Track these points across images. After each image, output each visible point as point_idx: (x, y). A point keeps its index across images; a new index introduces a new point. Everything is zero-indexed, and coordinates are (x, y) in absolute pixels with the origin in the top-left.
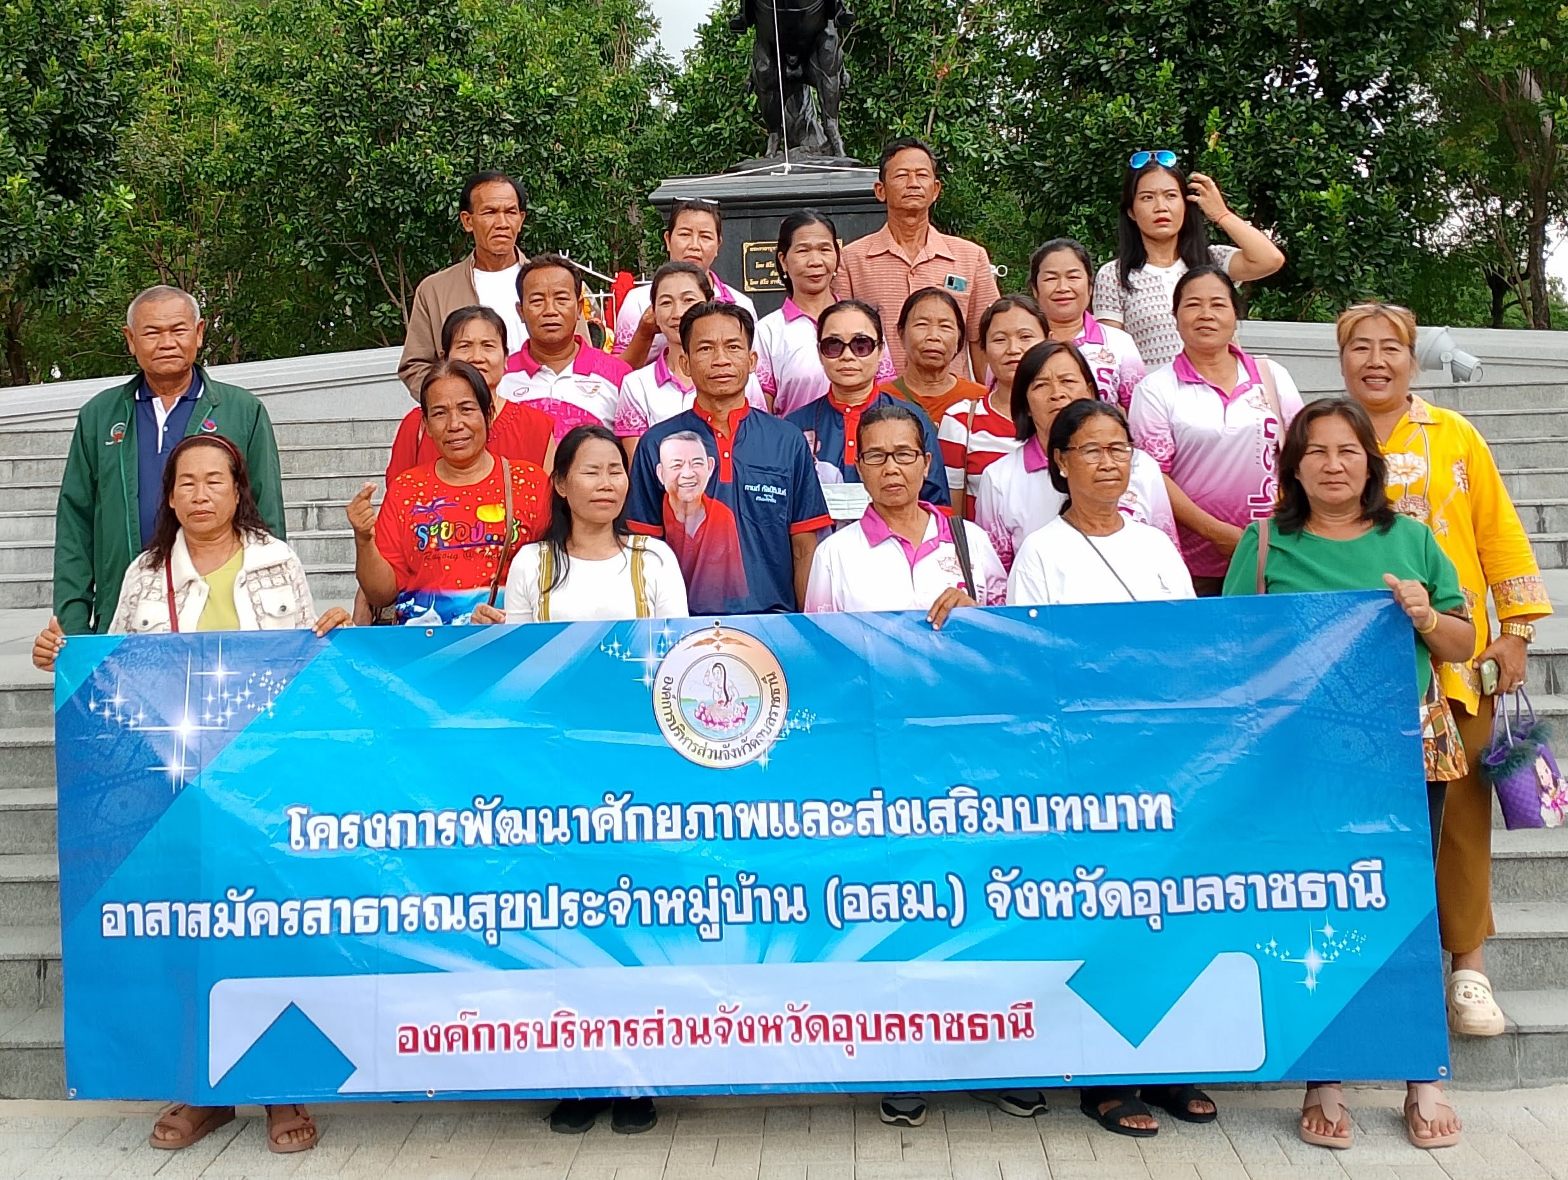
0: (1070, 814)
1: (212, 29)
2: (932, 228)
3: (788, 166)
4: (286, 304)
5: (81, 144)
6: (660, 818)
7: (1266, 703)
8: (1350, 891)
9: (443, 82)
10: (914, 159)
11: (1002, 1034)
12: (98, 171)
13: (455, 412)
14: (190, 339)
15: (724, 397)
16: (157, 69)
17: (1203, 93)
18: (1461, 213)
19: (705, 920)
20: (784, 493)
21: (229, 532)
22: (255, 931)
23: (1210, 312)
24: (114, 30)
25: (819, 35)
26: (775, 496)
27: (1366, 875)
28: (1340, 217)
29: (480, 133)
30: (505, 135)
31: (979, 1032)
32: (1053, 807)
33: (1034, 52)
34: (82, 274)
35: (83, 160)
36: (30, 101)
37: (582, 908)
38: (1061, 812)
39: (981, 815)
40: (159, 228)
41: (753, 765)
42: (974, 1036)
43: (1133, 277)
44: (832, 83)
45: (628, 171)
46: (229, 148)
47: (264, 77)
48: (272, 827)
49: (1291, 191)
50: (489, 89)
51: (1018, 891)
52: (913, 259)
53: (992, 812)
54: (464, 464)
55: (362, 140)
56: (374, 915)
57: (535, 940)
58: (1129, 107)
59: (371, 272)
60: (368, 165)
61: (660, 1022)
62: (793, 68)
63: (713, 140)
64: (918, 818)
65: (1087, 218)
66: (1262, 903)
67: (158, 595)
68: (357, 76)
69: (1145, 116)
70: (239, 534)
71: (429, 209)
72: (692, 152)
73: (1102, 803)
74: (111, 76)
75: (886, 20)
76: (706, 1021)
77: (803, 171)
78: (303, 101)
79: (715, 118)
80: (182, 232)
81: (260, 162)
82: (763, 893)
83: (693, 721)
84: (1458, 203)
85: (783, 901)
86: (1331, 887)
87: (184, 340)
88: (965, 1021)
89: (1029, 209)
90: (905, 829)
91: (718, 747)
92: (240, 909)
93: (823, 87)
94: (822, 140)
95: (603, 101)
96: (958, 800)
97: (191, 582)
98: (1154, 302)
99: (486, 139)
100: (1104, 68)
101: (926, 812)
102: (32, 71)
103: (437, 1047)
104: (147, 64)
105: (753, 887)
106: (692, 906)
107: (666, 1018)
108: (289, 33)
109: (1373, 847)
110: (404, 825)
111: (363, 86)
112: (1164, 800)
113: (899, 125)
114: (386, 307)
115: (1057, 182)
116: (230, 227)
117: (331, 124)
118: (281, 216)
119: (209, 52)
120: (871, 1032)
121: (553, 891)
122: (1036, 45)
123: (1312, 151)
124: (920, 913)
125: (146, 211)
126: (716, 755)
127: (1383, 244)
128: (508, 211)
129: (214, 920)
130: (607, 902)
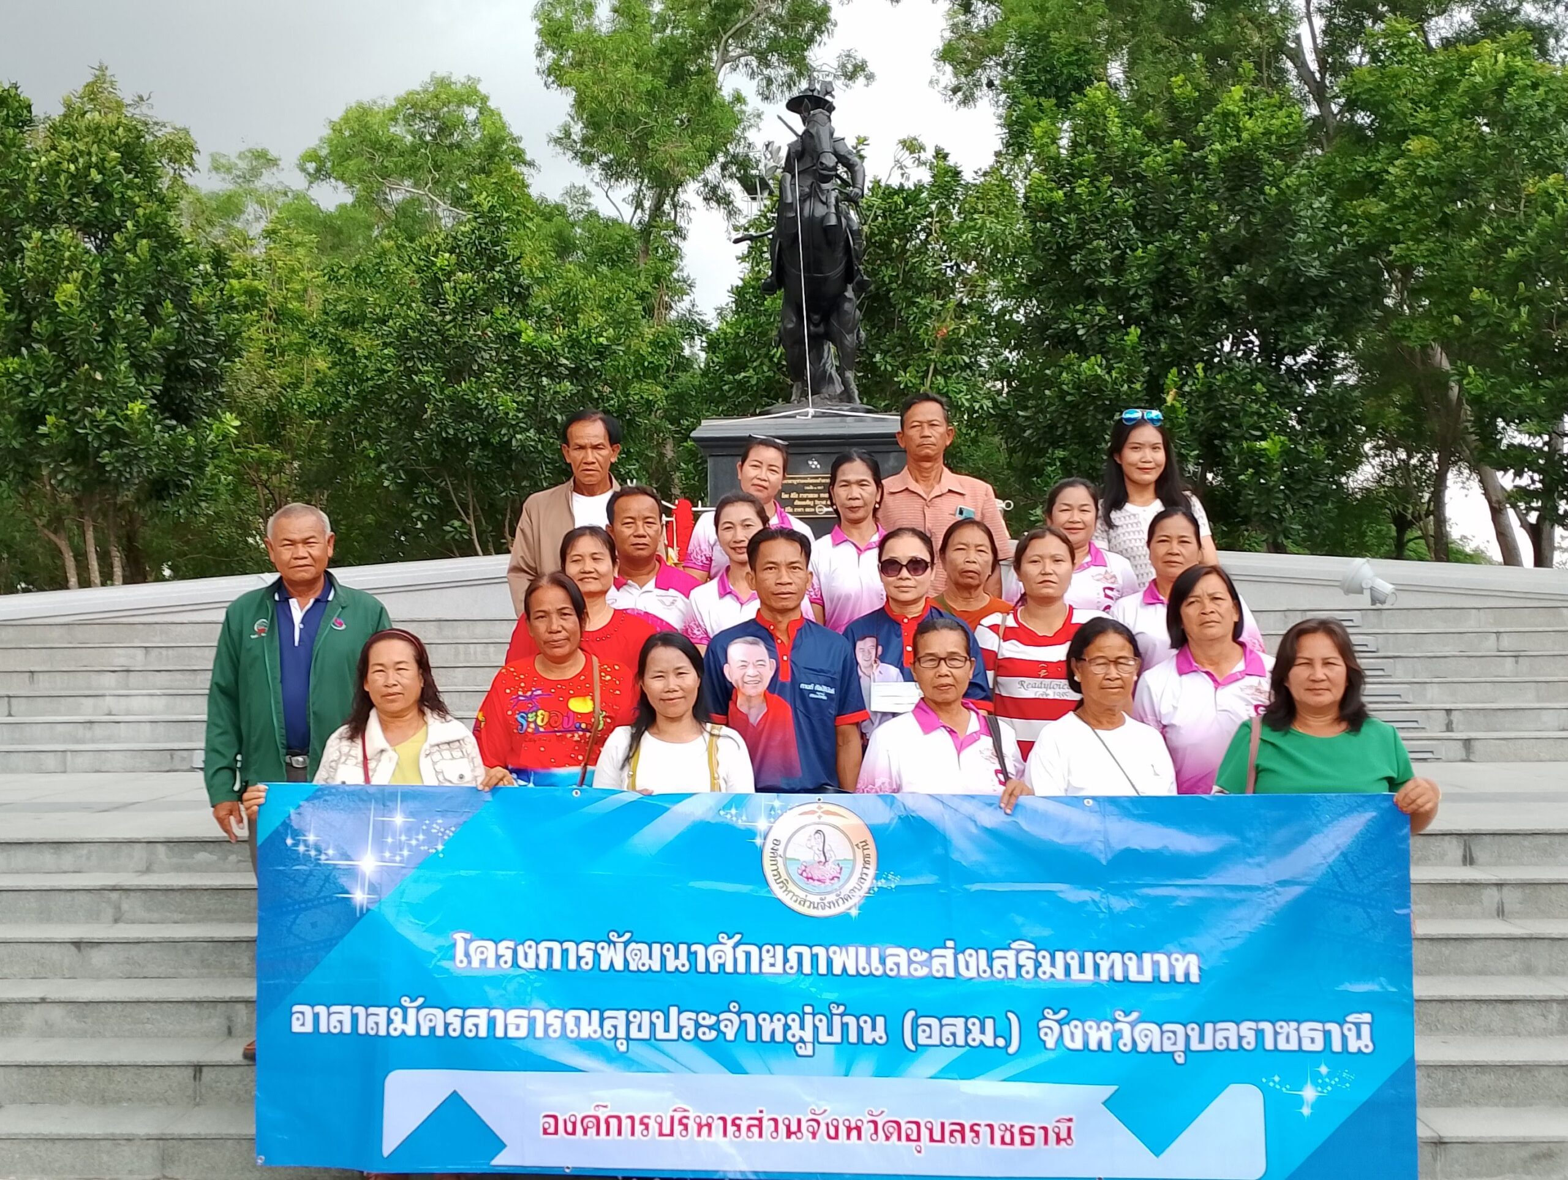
0: (1112, 967)
1: (303, 279)
2: (946, 470)
3: (811, 411)
4: (370, 519)
5: (192, 376)
6: (765, 955)
7: (1283, 883)
8: (1344, 1038)
9: (507, 330)
10: (929, 411)
11: (1046, 1142)
12: (206, 401)
13: (555, 617)
14: (321, 549)
15: (784, 611)
16: (255, 313)
17: (1164, 355)
18: (1373, 462)
19: (802, 1040)
20: (832, 691)
21: (414, 712)
22: (425, 1032)
23: (1176, 548)
24: (221, 278)
25: (840, 297)
26: (827, 694)
27: (1358, 1025)
28: (1277, 463)
29: (540, 375)
30: (562, 378)
31: (1027, 1139)
32: (1098, 960)
33: (1019, 317)
34: (194, 489)
35: (194, 391)
36: (148, 339)
37: (698, 1025)
38: (1105, 966)
39: (1038, 965)
40: (256, 450)
41: (845, 916)
42: (1023, 1143)
43: (1114, 515)
44: (850, 339)
45: (666, 411)
46: (318, 383)
47: (349, 322)
48: (440, 948)
49: (1236, 441)
50: (547, 337)
51: (1066, 1028)
52: (928, 494)
53: (1046, 963)
54: (560, 660)
55: (436, 378)
56: (524, 1024)
57: (657, 1049)
58: (1100, 366)
59: (444, 494)
60: (442, 401)
61: (760, 1120)
62: (816, 325)
63: (742, 386)
64: (983, 965)
65: (1061, 460)
66: (1269, 1045)
67: (354, 761)
68: (432, 323)
69: (1114, 374)
70: (423, 713)
71: (495, 440)
72: (723, 398)
73: (1140, 958)
74: (218, 319)
75: (894, 286)
76: (799, 1121)
77: (824, 415)
78: (384, 344)
79: (744, 368)
80: (277, 455)
81: (347, 396)
82: (851, 1020)
83: (796, 877)
84: (1371, 453)
85: (867, 1028)
86: (1327, 1034)
87: (316, 551)
88: (1016, 1131)
89: (1011, 452)
90: (972, 973)
91: (816, 899)
92: (412, 1013)
93: (842, 343)
94: (839, 388)
95: (645, 350)
96: (1019, 951)
97: (382, 751)
98: (1132, 536)
99: (545, 381)
100: (1080, 332)
101: (990, 960)
102: (151, 312)
103: (574, 1133)
104: (247, 308)
105: (842, 1015)
106: (790, 1028)
107: (766, 1117)
108: (371, 285)
109: (1363, 1003)
110: (550, 951)
111: (438, 332)
112: (1193, 959)
113: (904, 378)
114: (457, 523)
115: (1036, 429)
116: (319, 451)
117: (410, 364)
118: (366, 443)
119: (301, 299)
120: (937, 1136)
121: (674, 1011)
122: (1022, 311)
123: (1255, 406)
124: (982, 1042)
125: (246, 435)
126: (813, 905)
127: (1312, 488)
128: (595, 447)
129: (390, 1021)
130: (718, 1022)
